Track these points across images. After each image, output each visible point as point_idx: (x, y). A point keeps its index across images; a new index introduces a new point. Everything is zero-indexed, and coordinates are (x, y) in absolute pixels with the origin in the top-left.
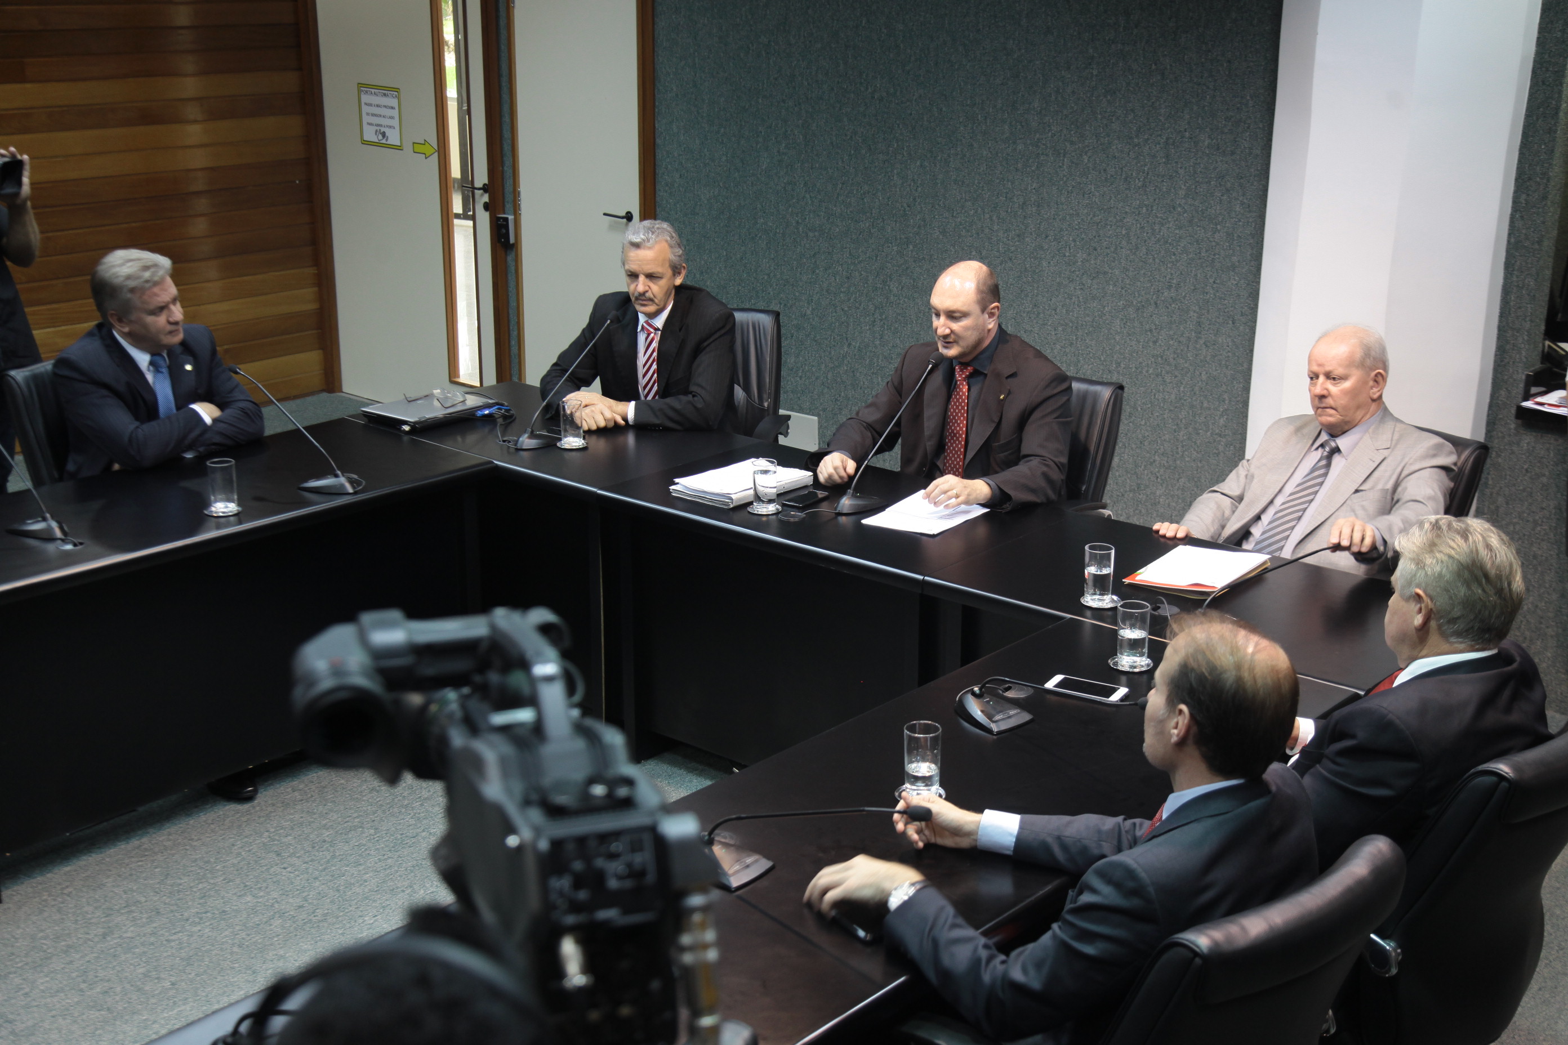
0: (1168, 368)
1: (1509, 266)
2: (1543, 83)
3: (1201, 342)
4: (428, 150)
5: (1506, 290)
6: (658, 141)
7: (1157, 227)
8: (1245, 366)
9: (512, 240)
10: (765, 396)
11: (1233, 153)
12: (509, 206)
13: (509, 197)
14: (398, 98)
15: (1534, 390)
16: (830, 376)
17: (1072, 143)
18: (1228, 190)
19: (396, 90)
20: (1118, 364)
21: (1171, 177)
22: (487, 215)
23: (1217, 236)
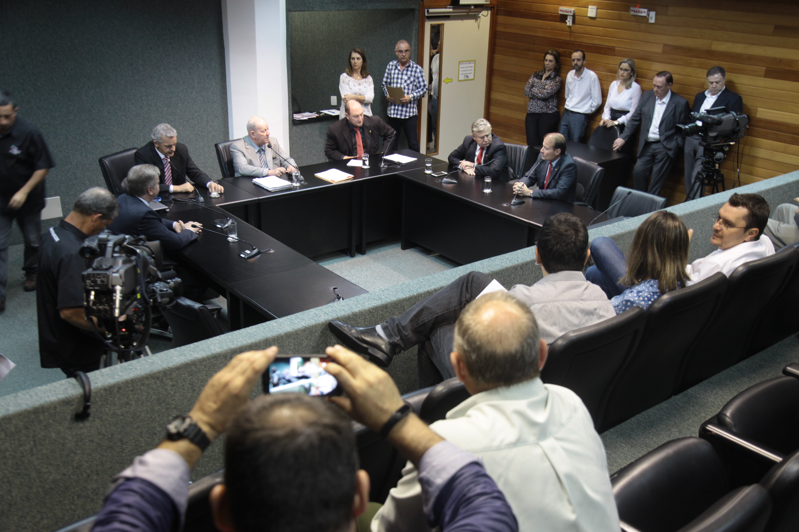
0: (199, 137)
17: (156, 73)
21: (192, 79)
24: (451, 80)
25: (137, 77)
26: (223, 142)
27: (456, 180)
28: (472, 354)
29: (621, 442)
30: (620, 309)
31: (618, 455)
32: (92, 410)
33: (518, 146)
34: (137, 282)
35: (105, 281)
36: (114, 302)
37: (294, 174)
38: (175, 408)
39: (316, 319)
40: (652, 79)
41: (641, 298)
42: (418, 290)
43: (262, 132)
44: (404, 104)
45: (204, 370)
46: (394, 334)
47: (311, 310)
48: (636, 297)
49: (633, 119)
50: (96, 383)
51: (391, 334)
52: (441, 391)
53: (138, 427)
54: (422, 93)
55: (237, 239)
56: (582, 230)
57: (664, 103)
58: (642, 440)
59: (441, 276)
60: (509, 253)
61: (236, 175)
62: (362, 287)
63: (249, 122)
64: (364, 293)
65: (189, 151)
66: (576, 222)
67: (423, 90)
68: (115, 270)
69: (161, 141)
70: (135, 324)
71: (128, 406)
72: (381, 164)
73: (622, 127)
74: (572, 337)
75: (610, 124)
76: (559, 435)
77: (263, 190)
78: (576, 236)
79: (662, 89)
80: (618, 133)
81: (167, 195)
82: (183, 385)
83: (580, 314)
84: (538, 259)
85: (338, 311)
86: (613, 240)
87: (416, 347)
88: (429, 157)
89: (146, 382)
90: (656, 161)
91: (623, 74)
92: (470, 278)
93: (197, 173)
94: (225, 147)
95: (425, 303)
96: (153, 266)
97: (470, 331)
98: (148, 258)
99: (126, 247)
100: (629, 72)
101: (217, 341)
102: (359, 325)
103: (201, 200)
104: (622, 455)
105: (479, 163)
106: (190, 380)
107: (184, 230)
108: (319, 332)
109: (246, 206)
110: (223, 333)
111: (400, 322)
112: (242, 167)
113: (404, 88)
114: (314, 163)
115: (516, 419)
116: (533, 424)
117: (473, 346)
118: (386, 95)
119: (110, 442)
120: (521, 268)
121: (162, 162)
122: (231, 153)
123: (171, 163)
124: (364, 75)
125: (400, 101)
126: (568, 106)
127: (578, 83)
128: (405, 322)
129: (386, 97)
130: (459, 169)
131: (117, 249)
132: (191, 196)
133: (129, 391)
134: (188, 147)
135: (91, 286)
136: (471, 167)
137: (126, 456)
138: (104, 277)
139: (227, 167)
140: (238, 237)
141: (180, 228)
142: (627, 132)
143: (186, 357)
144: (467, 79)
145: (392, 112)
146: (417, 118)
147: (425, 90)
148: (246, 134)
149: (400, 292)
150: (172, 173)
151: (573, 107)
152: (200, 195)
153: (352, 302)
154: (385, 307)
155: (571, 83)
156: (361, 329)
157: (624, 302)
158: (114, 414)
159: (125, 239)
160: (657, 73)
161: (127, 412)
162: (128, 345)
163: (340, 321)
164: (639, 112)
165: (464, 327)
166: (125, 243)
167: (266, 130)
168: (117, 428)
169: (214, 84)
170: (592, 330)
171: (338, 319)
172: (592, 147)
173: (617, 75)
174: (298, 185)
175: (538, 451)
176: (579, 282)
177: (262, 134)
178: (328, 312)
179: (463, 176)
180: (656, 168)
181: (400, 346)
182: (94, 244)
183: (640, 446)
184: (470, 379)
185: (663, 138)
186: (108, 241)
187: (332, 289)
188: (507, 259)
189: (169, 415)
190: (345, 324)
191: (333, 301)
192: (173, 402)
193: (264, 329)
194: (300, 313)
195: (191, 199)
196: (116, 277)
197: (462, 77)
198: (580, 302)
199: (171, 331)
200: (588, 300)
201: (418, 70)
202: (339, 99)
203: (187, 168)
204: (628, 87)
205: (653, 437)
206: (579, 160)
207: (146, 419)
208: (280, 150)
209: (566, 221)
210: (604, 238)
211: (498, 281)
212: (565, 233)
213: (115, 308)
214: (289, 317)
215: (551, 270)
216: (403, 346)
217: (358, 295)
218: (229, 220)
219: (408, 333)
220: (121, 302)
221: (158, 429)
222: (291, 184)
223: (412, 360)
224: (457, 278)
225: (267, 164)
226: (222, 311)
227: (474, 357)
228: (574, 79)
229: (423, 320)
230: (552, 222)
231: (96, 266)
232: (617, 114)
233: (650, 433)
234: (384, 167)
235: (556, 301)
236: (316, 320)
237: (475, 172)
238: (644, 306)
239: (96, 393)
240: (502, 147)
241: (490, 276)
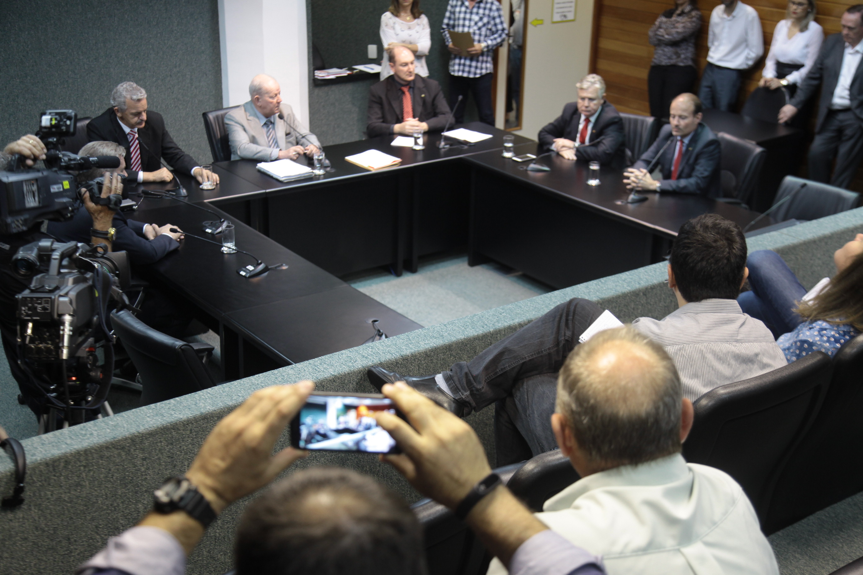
3: (193, 87)
17: (118, 10)
21: (169, 18)
23: (194, 40)
24: (540, 22)
25: (89, 16)
26: (215, 110)
27: (548, 165)
28: (583, 418)
29: (795, 551)
30: (792, 353)
31: (791, 570)
32: (27, 494)
33: (640, 118)
34: (93, 310)
35: (49, 308)
36: (61, 338)
37: (316, 157)
38: (146, 491)
39: (350, 364)
40: (840, 17)
41: (825, 338)
42: (496, 324)
43: (272, 97)
44: (473, 57)
45: (189, 437)
46: (462, 387)
47: (343, 351)
48: (817, 336)
49: (810, 77)
50: (34, 455)
51: (457, 387)
52: (533, 470)
53: (93, 519)
54: (499, 40)
55: (235, 250)
56: (738, 239)
57: (857, 52)
58: (826, 550)
59: (529, 304)
60: (627, 273)
61: (233, 158)
62: (413, 319)
63: (252, 82)
64: (418, 329)
65: (165, 123)
66: (729, 228)
67: (500, 36)
68: (62, 293)
69: (126, 108)
70: (91, 370)
71: (79, 488)
72: (440, 143)
73: (792, 88)
74: (723, 394)
75: (774, 84)
76: (709, 539)
77: (271, 180)
78: (730, 249)
79: (855, 31)
80: (787, 98)
81: (134, 185)
82: (159, 459)
83: (733, 362)
84: (672, 281)
85: (381, 354)
86: (779, 255)
87: (493, 407)
88: (510, 133)
89: (107, 454)
90: (844, 138)
91: (795, 10)
92: (572, 308)
93: (177, 154)
94: (217, 117)
95: (506, 343)
96: (117, 287)
97: (580, 384)
98: (111, 275)
99: (78, 259)
100: (805, 6)
101: (209, 395)
102: (411, 374)
103: (184, 193)
104: (796, 571)
105: (583, 141)
106: (169, 452)
107: (158, 237)
108: (354, 383)
109: (247, 201)
110: (215, 385)
111: (469, 371)
112: (242, 147)
113: (474, 34)
114: (344, 141)
115: (647, 514)
116: (672, 521)
117: (585, 405)
118: (447, 43)
119: (52, 540)
120: (644, 294)
121: (127, 139)
122: (226, 126)
123: (140, 139)
124: (415, 15)
125: (468, 52)
126: (712, 58)
127: (727, 24)
128: (478, 370)
129: (447, 46)
130: (553, 151)
131: (65, 262)
132: (169, 187)
133: (80, 466)
134: (164, 117)
135: (28, 315)
136: (570, 148)
137: (73, 561)
138: (47, 302)
139: (219, 146)
140: (236, 246)
141: (154, 233)
142: (800, 96)
143: (165, 418)
144: (565, 21)
145: (456, 67)
146: (492, 77)
147: (504, 36)
148: (248, 98)
149: (470, 327)
150: (141, 153)
151: (720, 60)
152: (181, 186)
153: (401, 341)
154: (448, 349)
155: (717, 24)
156: (414, 379)
157: (798, 344)
158: (59, 499)
159: (77, 248)
160: (847, 7)
161: (78, 497)
162: (80, 399)
163: (384, 369)
164: (819, 66)
165: (572, 377)
166: (77, 254)
167: (276, 95)
168: (62, 520)
170: (752, 384)
171: (381, 365)
172: (747, 119)
173: (786, 11)
174: (321, 172)
175: (679, 561)
176: (732, 315)
177: (271, 100)
178: (366, 355)
179: (557, 161)
180: (844, 149)
181: (470, 404)
182: (32, 255)
183: (824, 558)
184: (579, 454)
185: (856, 103)
186: (53, 250)
187: (370, 321)
188: (624, 281)
189: (138, 502)
190: (391, 372)
191: (372, 339)
192: (144, 483)
193: (276, 378)
194: (327, 356)
195: (169, 191)
196: (64, 302)
197: (557, 18)
198: (734, 344)
199: (140, 380)
200: (745, 342)
201: (494, 8)
202: (380, 49)
203: (162, 147)
204: (804, 29)
205: (843, 545)
206: (728, 137)
207: (105, 507)
208: (296, 122)
209: (715, 226)
210: (767, 252)
211: (611, 312)
212: (714, 244)
213: (63, 346)
214: (311, 361)
215: (691, 297)
216: (474, 404)
217: (410, 331)
218: (224, 221)
219: (482, 386)
220: (71, 337)
221: (122, 522)
222: (311, 171)
223: (486, 424)
224: (552, 307)
225: (276, 142)
226: (213, 352)
227: (585, 420)
228: (722, 19)
229: (503, 367)
230: (694, 227)
231: (34, 287)
232: (787, 70)
233: (838, 539)
234: (444, 148)
235: (698, 342)
236: (349, 367)
237: (576, 155)
238: (829, 350)
239: (34, 469)
240: (616, 120)
241: (599, 305)
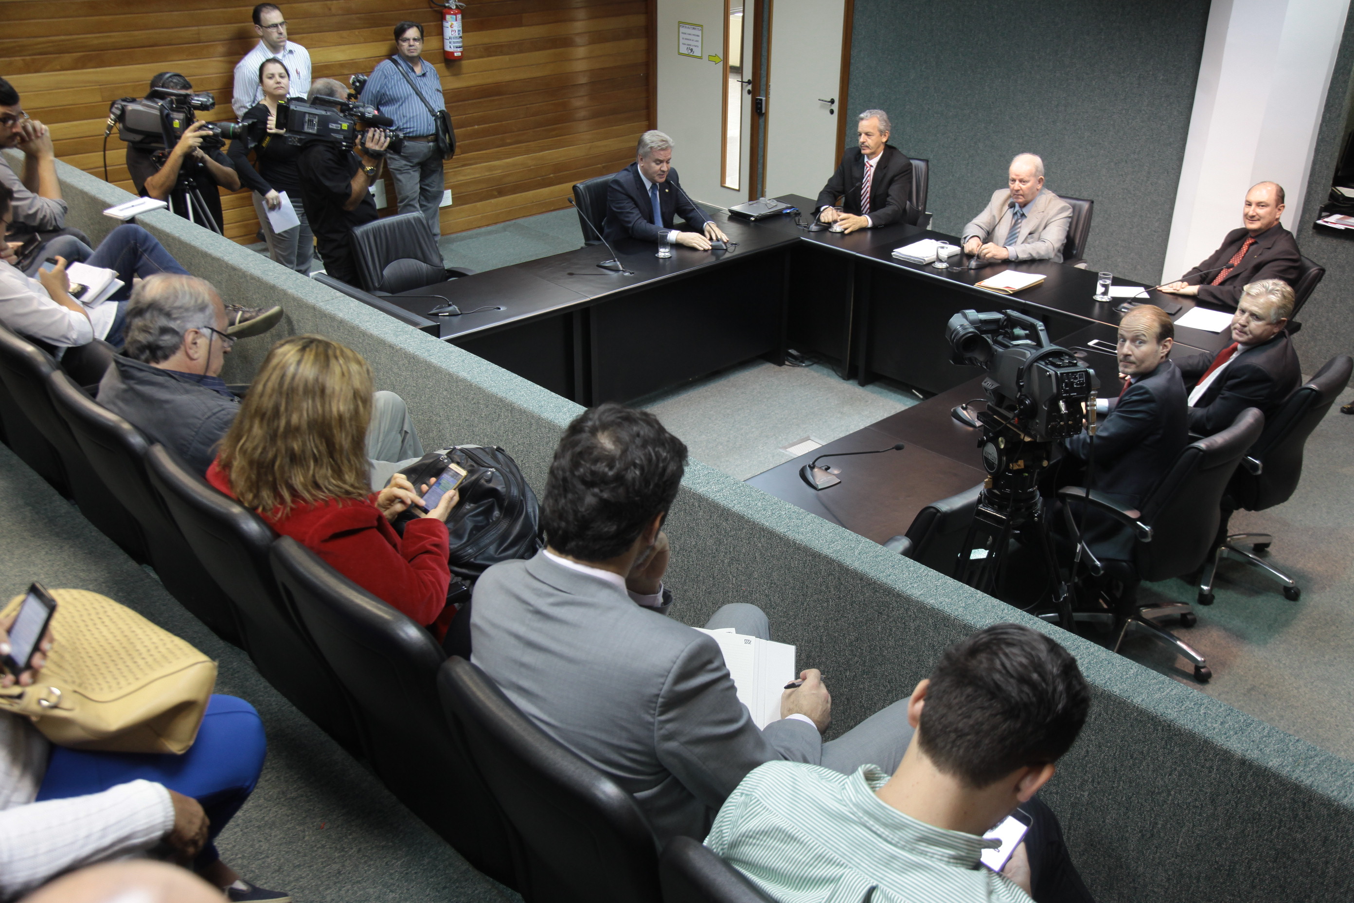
0: (1129, 195)
1: (1317, 151)
2: (1344, 57)
3: (1149, 182)
4: (717, 60)
5: (1314, 163)
6: (852, 61)
7: (1130, 121)
8: (1172, 196)
9: (763, 111)
10: (920, 204)
11: (1175, 84)
12: (763, 92)
13: (763, 87)
14: (702, 30)
15: (1324, 214)
16: (941, 191)
17: (1087, 74)
18: (1171, 103)
19: (701, 26)
20: (1103, 192)
21: (1140, 95)
22: (750, 97)
23: (1163, 127)
25: (1058, 75)
169: (1175, 113)
174: (942, 266)
